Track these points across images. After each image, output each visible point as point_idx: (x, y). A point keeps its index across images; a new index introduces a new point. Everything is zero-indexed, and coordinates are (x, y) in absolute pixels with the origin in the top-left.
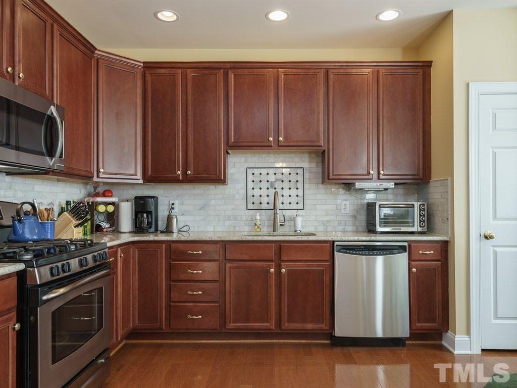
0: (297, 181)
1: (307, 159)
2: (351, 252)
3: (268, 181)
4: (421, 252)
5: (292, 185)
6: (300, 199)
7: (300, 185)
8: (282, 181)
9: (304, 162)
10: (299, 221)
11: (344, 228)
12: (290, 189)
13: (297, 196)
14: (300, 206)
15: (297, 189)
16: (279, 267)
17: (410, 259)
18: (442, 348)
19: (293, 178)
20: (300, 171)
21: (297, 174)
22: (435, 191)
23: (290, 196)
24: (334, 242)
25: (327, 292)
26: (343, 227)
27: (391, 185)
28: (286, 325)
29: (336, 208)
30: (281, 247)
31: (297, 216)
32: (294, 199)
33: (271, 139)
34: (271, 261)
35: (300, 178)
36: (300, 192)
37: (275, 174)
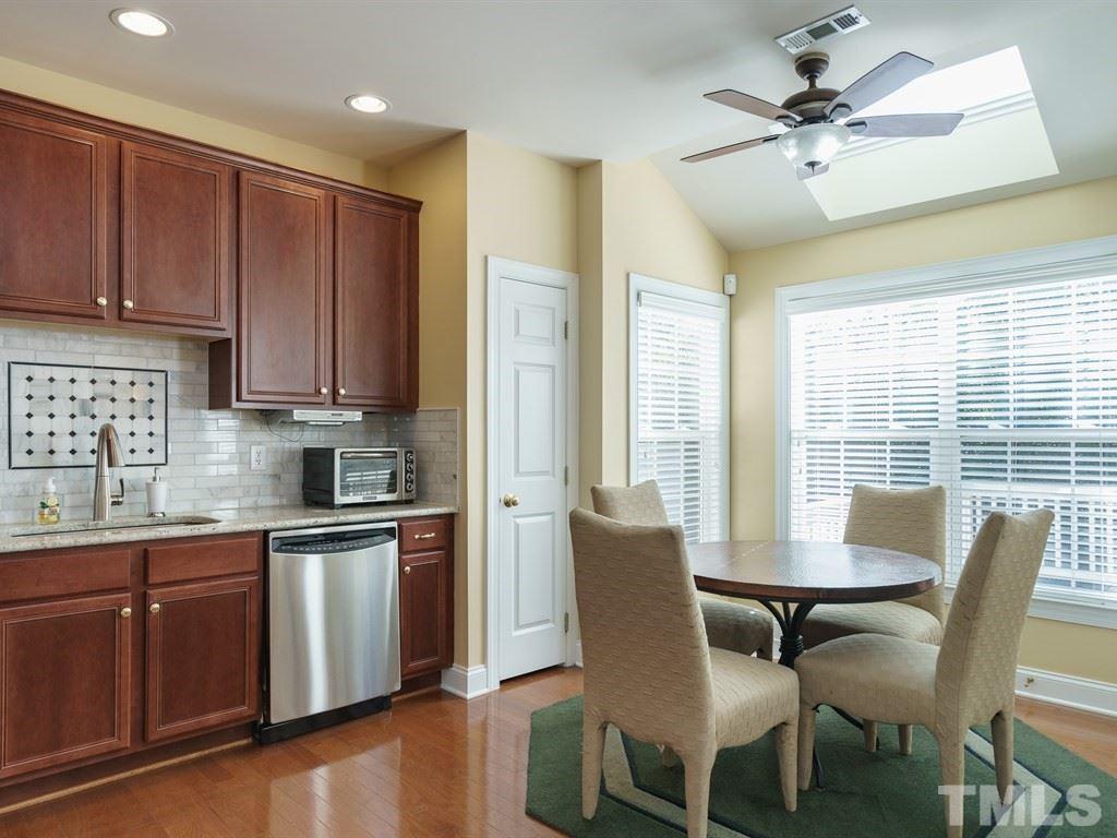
0: (151, 401)
1: (176, 353)
2: (302, 549)
3: (73, 399)
4: (417, 537)
5: (137, 409)
6: (158, 442)
7: (157, 409)
8: (113, 400)
9: (167, 358)
10: (161, 490)
11: (256, 501)
12: (132, 417)
13: (151, 434)
14: (158, 457)
15: (151, 418)
16: (142, 604)
17: (401, 551)
18: (440, 695)
19: (140, 393)
20: (158, 378)
21: (151, 384)
22: (427, 428)
23: (132, 434)
24: (266, 533)
25: (252, 637)
26: (254, 499)
27: (357, 416)
28: (160, 731)
29: (240, 459)
30: (145, 555)
31: (155, 479)
32: (142, 443)
33: (103, 301)
34: (124, 589)
35: (159, 396)
36: (158, 426)
37: (93, 382)
